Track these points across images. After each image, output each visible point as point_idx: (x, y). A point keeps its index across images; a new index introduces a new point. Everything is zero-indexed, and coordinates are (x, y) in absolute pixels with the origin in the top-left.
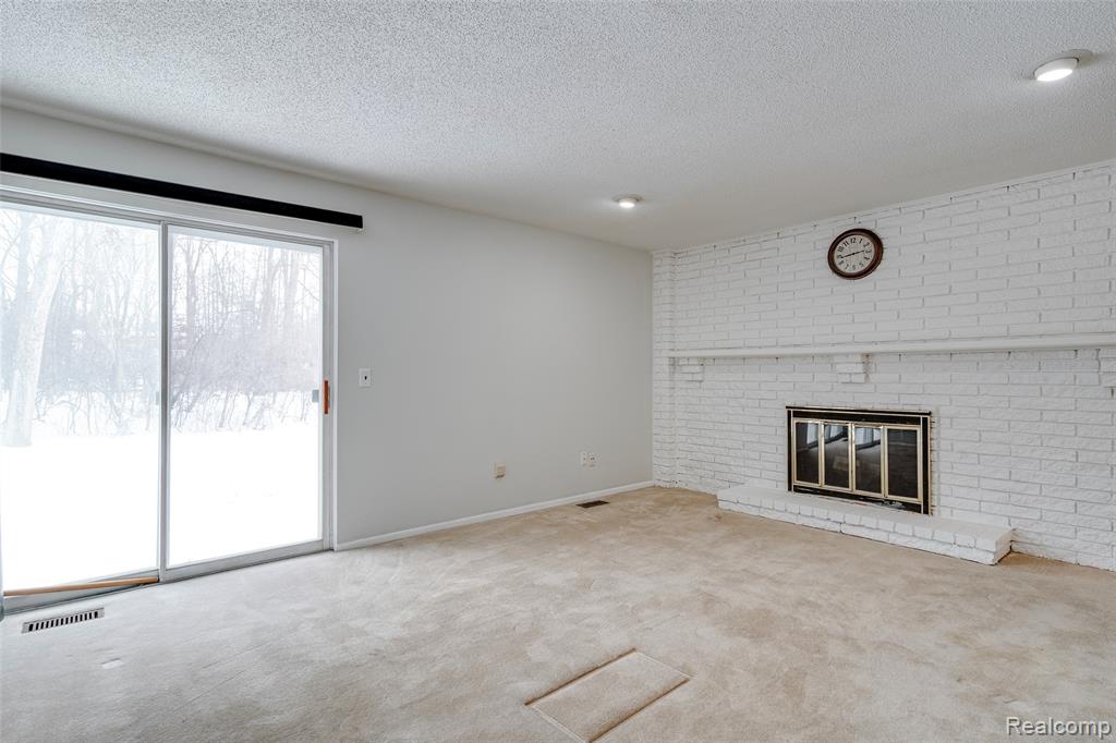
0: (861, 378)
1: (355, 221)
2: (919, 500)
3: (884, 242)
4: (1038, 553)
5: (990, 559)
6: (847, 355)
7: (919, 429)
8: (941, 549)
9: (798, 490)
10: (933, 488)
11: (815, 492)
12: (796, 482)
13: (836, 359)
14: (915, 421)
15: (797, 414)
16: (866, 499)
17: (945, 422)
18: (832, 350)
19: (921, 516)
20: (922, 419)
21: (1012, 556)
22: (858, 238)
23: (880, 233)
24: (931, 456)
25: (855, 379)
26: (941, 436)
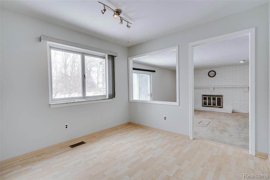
0: (213, 91)
1: (154, 71)
2: (221, 106)
3: (216, 73)
4: (236, 112)
5: (231, 112)
6: (211, 88)
7: (221, 97)
8: (225, 112)
9: (204, 106)
10: (223, 105)
11: (206, 106)
12: (203, 105)
13: (210, 88)
14: (221, 96)
15: (204, 96)
16: (214, 107)
17: (224, 96)
18: (209, 87)
19: (221, 108)
20: (222, 96)
21: (233, 112)
22: (213, 72)
23: (216, 71)
24: (223, 101)
25: (212, 91)
26: (224, 98)
